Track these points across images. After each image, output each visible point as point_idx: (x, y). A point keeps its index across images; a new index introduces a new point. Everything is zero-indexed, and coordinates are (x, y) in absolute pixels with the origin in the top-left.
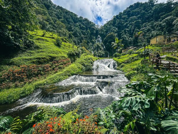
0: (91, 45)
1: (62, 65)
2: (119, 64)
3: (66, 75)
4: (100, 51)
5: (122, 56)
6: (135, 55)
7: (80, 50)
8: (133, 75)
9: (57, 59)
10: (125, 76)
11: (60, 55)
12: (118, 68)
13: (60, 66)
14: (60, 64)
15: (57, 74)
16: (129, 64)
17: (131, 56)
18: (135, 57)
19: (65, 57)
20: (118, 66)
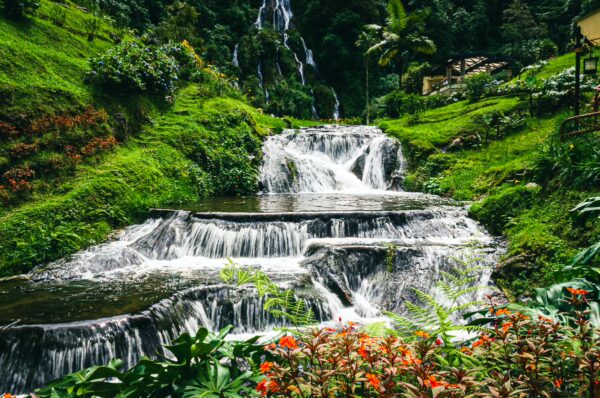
0: (225, 42)
1: (58, 149)
2: (418, 154)
3: (96, 218)
4: (284, 85)
5: (430, 113)
6: (503, 104)
7: (172, 62)
8: (516, 205)
9: (15, 109)
10: (472, 215)
11: (40, 83)
12: (410, 177)
13: (44, 157)
14: (42, 147)
15: (27, 208)
16: (479, 155)
17: (487, 109)
18: (507, 114)
19: (69, 97)
20: (412, 167)
